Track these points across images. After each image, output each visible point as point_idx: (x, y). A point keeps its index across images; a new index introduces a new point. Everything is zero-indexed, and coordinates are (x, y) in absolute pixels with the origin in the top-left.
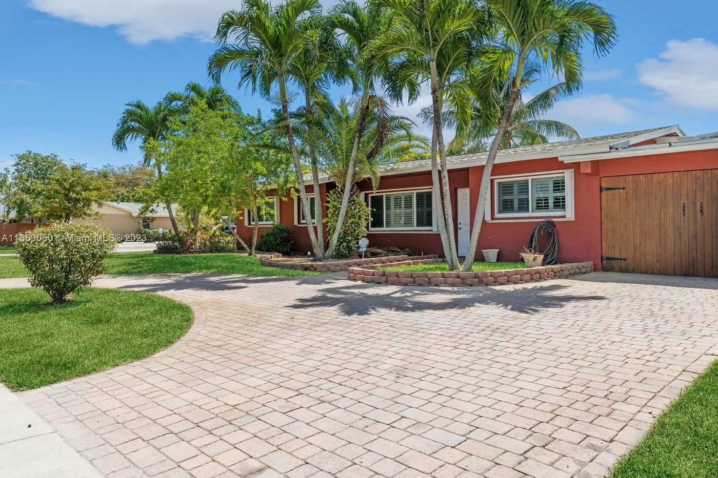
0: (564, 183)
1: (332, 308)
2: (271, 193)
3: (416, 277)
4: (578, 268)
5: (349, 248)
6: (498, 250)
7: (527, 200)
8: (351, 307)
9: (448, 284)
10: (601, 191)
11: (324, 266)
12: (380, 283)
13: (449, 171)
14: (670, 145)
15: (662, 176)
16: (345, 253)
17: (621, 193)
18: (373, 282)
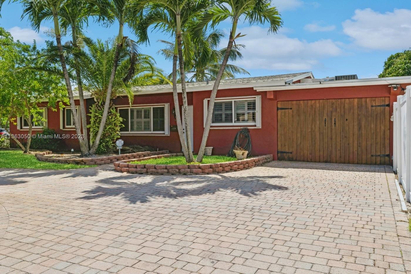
0: (255, 104)
1: (117, 197)
2: (44, 104)
3: (170, 169)
4: (266, 159)
5: (107, 146)
6: (212, 148)
7: (232, 114)
8: (132, 196)
9: (193, 173)
10: (278, 110)
11: (92, 161)
12: (142, 174)
13: (188, 93)
14: (320, 83)
15: (313, 102)
16: (104, 150)
17: (290, 112)
18: (136, 172)
